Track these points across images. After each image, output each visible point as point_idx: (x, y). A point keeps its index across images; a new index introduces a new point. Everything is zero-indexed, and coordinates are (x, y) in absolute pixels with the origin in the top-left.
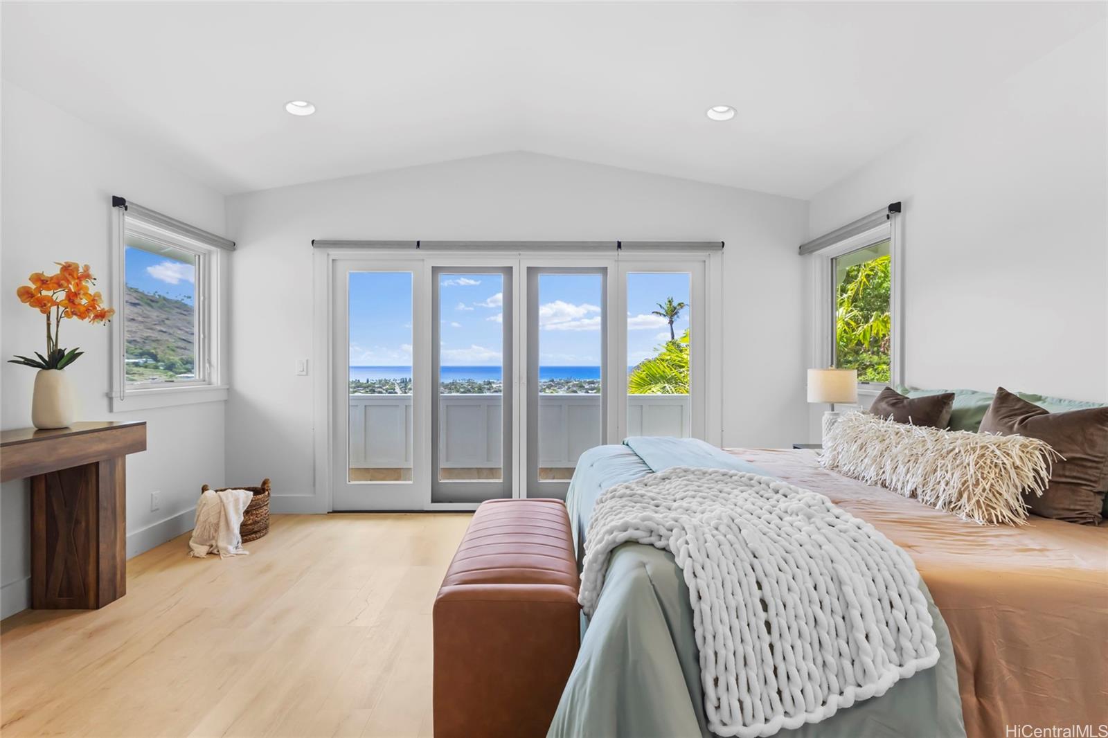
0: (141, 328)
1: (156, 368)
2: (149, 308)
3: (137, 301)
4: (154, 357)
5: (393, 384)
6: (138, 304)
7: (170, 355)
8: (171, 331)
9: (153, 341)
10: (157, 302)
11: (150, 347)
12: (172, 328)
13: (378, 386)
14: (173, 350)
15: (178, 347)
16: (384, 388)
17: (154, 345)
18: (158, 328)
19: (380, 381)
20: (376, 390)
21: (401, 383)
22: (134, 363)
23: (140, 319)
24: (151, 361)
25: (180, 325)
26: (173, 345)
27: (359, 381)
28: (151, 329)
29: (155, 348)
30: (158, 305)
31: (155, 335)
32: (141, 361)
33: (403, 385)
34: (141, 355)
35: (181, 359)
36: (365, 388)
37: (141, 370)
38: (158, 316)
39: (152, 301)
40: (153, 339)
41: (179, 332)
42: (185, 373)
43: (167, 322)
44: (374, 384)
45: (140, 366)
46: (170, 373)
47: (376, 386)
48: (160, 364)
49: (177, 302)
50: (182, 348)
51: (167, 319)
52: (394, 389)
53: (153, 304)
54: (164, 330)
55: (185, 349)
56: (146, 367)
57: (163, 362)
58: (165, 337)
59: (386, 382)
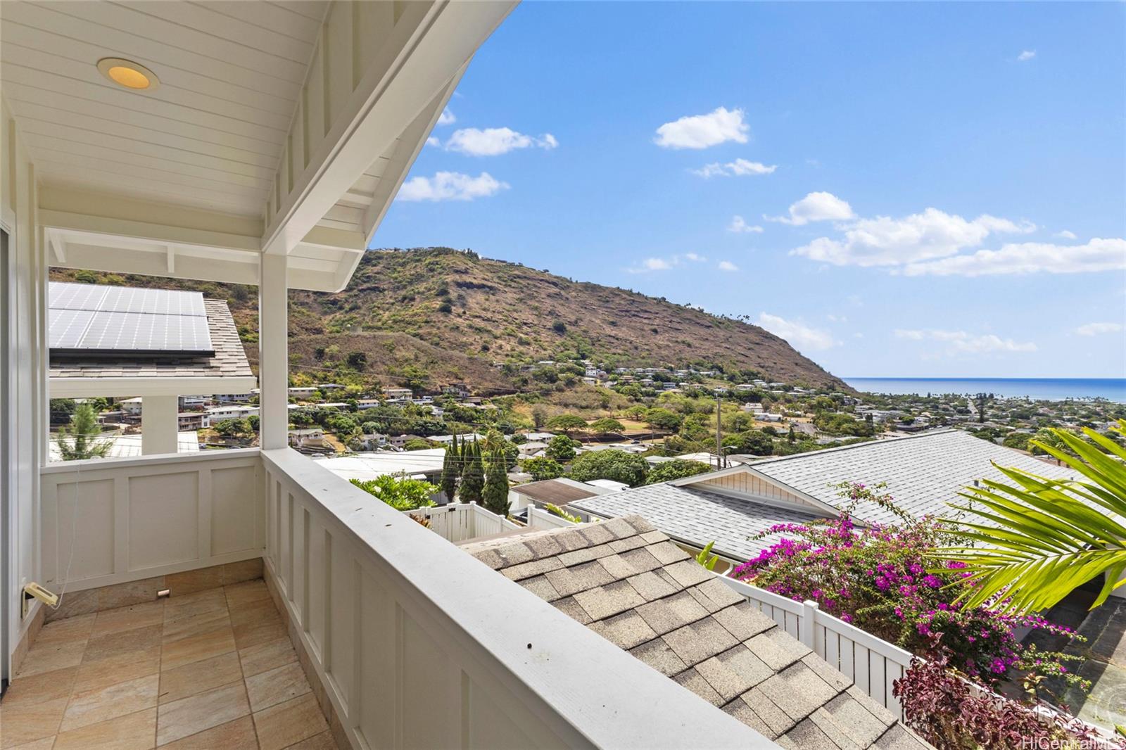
0: (712, 345)
1: (722, 378)
2: (718, 329)
3: (710, 324)
4: (721, 370)
5: (964, 400)
6: (710, 326)
7: (733, 368)
8: (733, 348)
9: (721, 356)
10: (723, 324)
11: (718, 362)
12: (733, 345)
13: (943, 401)
14: (735, 364)
15: (738, 361)
16: (952, 404)
17: (721, 359)
18: (724, 345)
19: (946, 396)
20: (941, 406)
21: (977, 398)
22: (707, 375)
23: (712, 338)
24: (718, 373)
25: (739, 342)
26: (734, 359)
27: (917, 395)
28: (719, 346)
29: (721, 362)
30: (724, 325)
31: (721, 351)
32: (712, 373)
33: (979, 401)
34: (712, 368)
35: (740, 371)
36: (925, 403)
37: (711, 380)
38: (724, 336)
39: (720, 323)
40: (721, 354)
41: (739, 348)
42: (742, 383)
43: (730, 339)
44: (939, 398)
45: (711, 378)
46: (732, 383)
47: (941, 401)
48: (725, 375)
49: (737, 322)
50: (741, 362)
51: (730, 337)
52: (966, 407)
53: (720, 325)
54: (728, 347)
55: (743, 362)
56: (715, 378)
57: (727, 374)
58: (729, 353)
59: (955, 397)
